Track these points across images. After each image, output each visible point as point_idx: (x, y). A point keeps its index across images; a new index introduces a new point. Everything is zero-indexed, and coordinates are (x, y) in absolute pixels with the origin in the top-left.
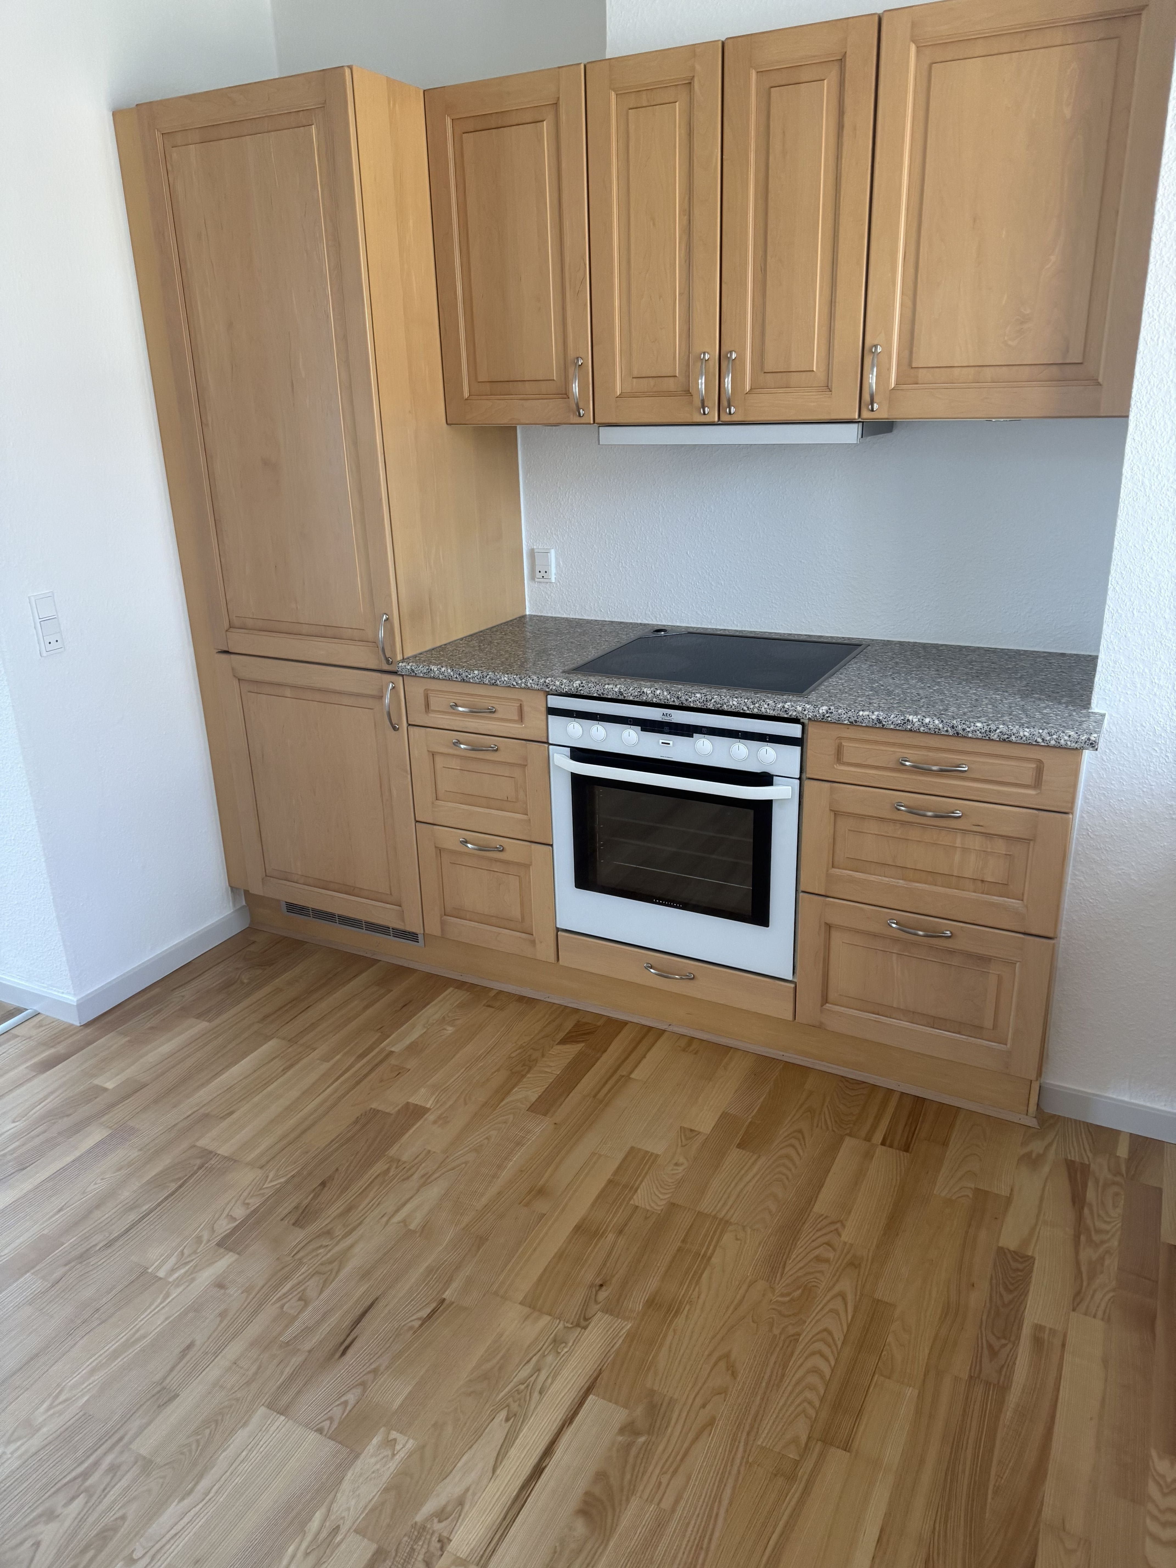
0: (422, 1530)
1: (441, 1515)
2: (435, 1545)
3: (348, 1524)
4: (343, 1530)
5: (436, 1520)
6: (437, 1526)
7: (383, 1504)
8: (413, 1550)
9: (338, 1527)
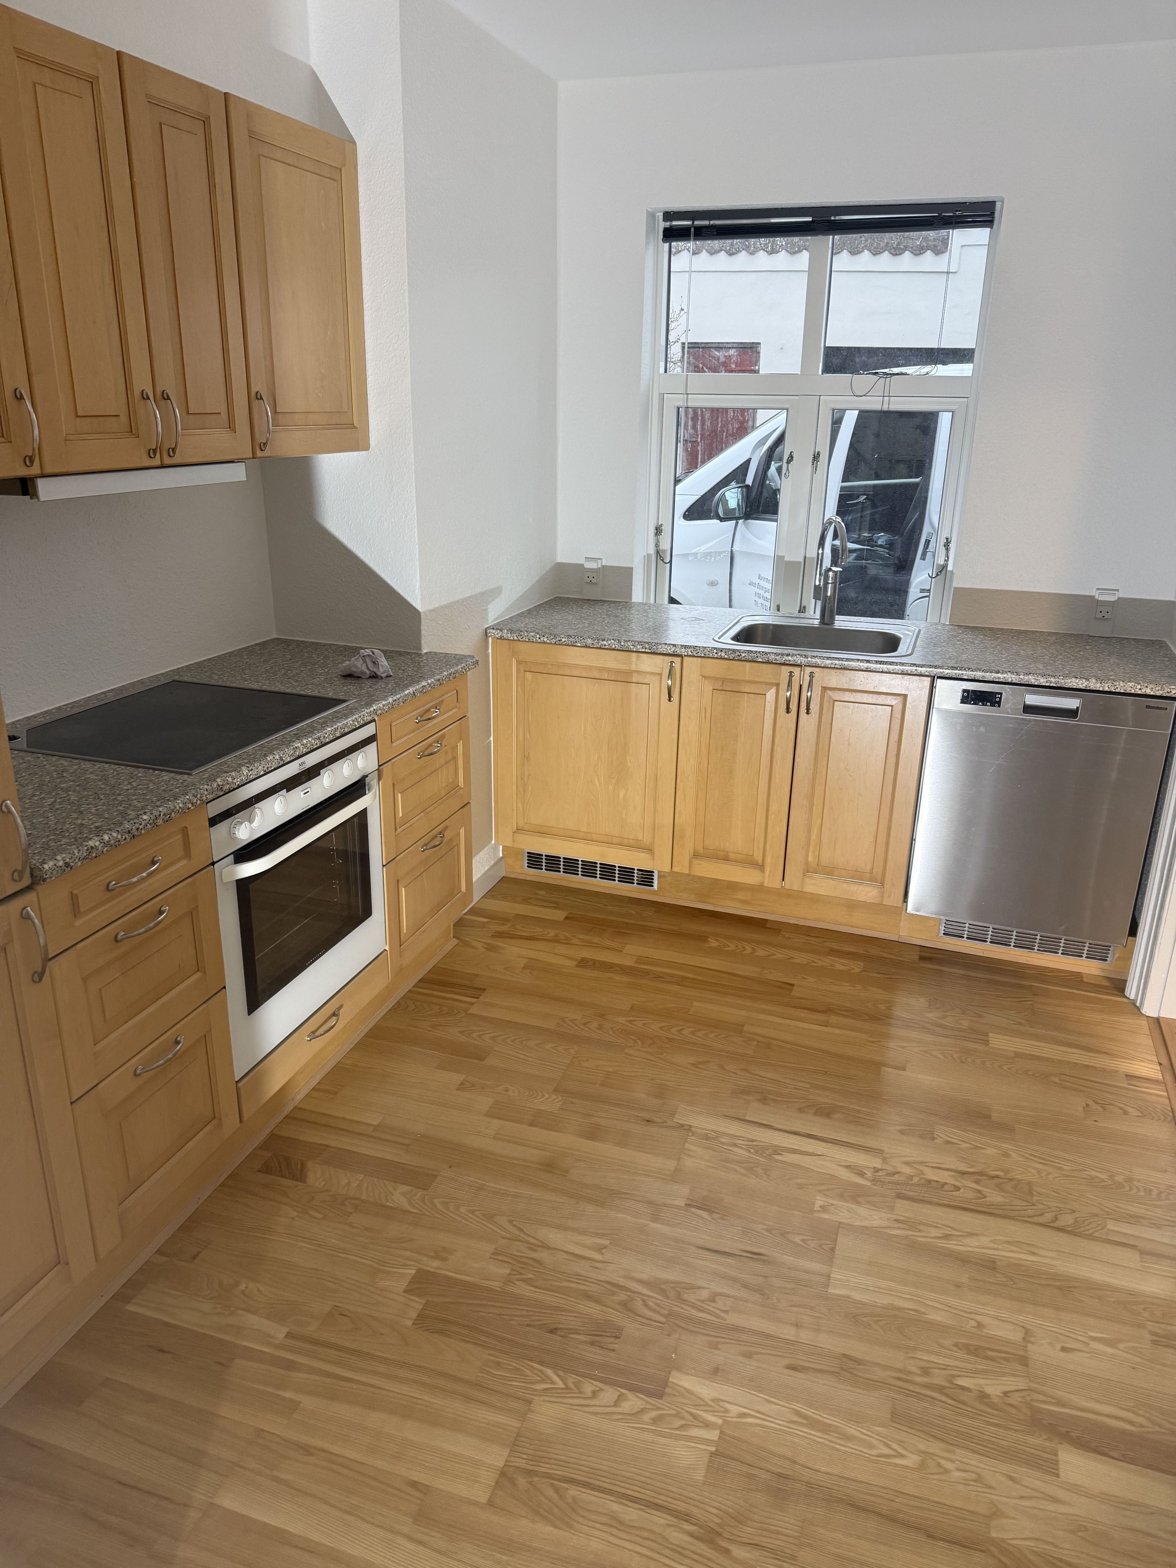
0: (875, 1181)
1: (861, 1174)
2: (880, 1173)
3: (890, 1216)
4: (895, 1217)
5: (865, 1176)
6: (869, 1174)
7: (868, 1202)
8: (889, 1183)
9: (895, 1220)
